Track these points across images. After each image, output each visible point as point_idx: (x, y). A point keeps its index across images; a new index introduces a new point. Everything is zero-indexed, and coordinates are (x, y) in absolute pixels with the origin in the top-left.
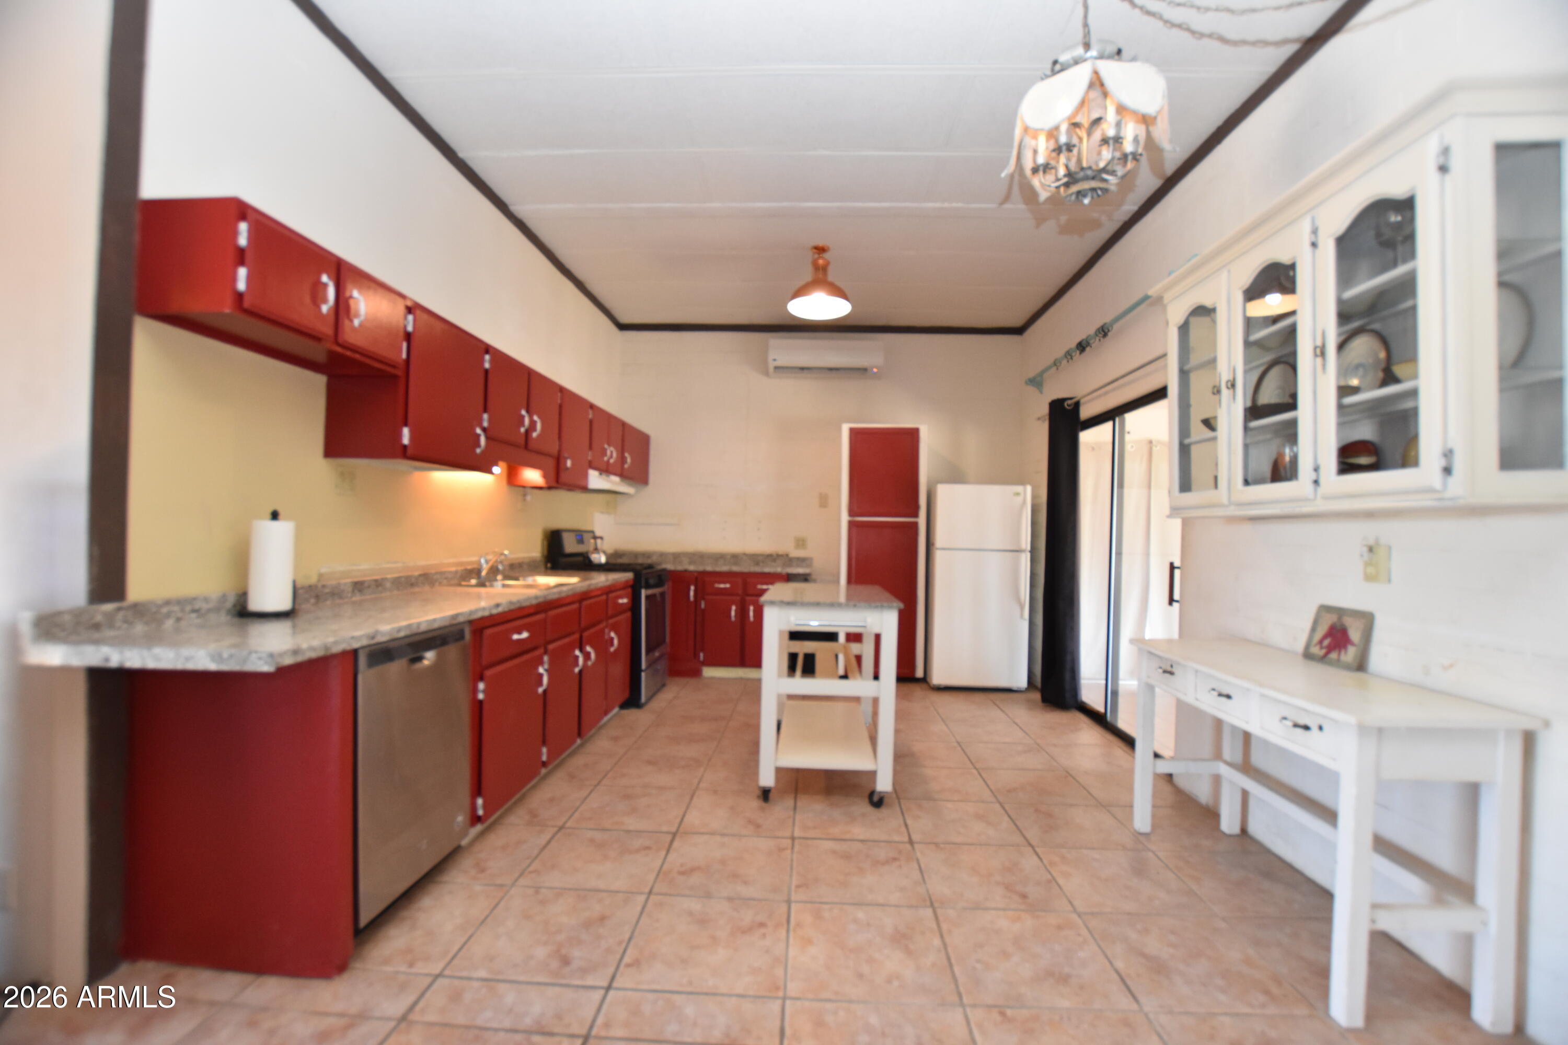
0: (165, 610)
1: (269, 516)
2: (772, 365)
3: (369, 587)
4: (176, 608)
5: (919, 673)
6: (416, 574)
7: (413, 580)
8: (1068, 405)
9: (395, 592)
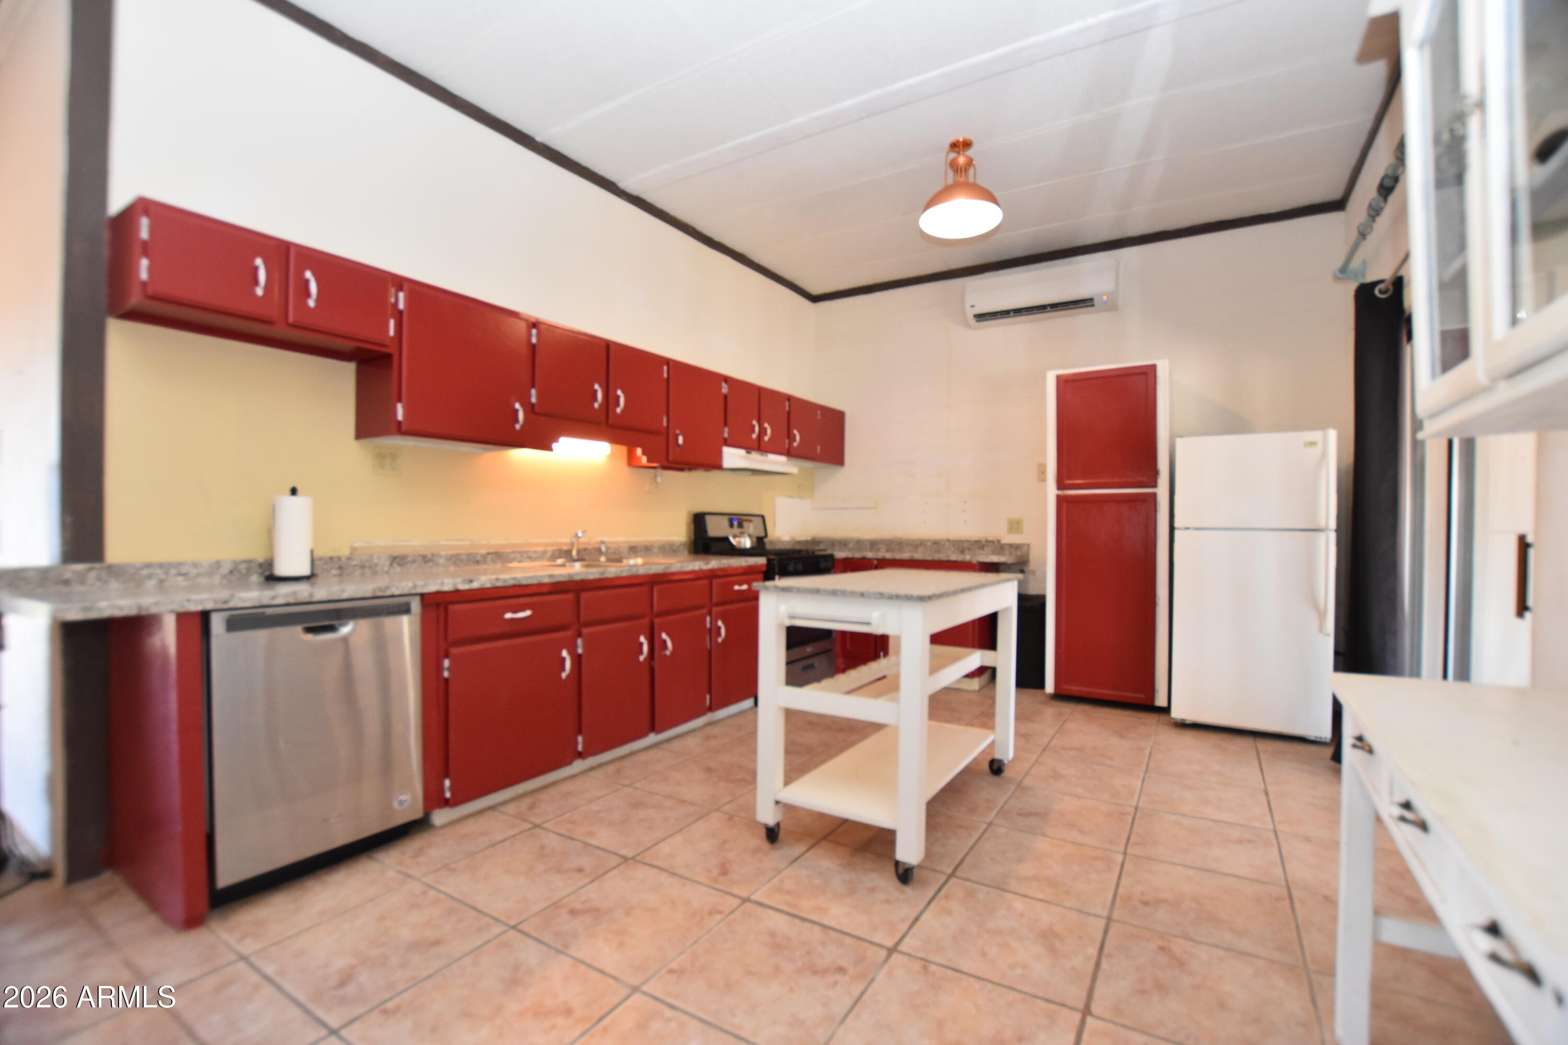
0: (145, 572)
1: (289, 492)
2: (971, 313)
3: (414, 562)
4: (159, 571)
5: (1161, 701)
6: (484, 552)
7: (479, 558)
8: (1381, 292)
9: (452, 569)
